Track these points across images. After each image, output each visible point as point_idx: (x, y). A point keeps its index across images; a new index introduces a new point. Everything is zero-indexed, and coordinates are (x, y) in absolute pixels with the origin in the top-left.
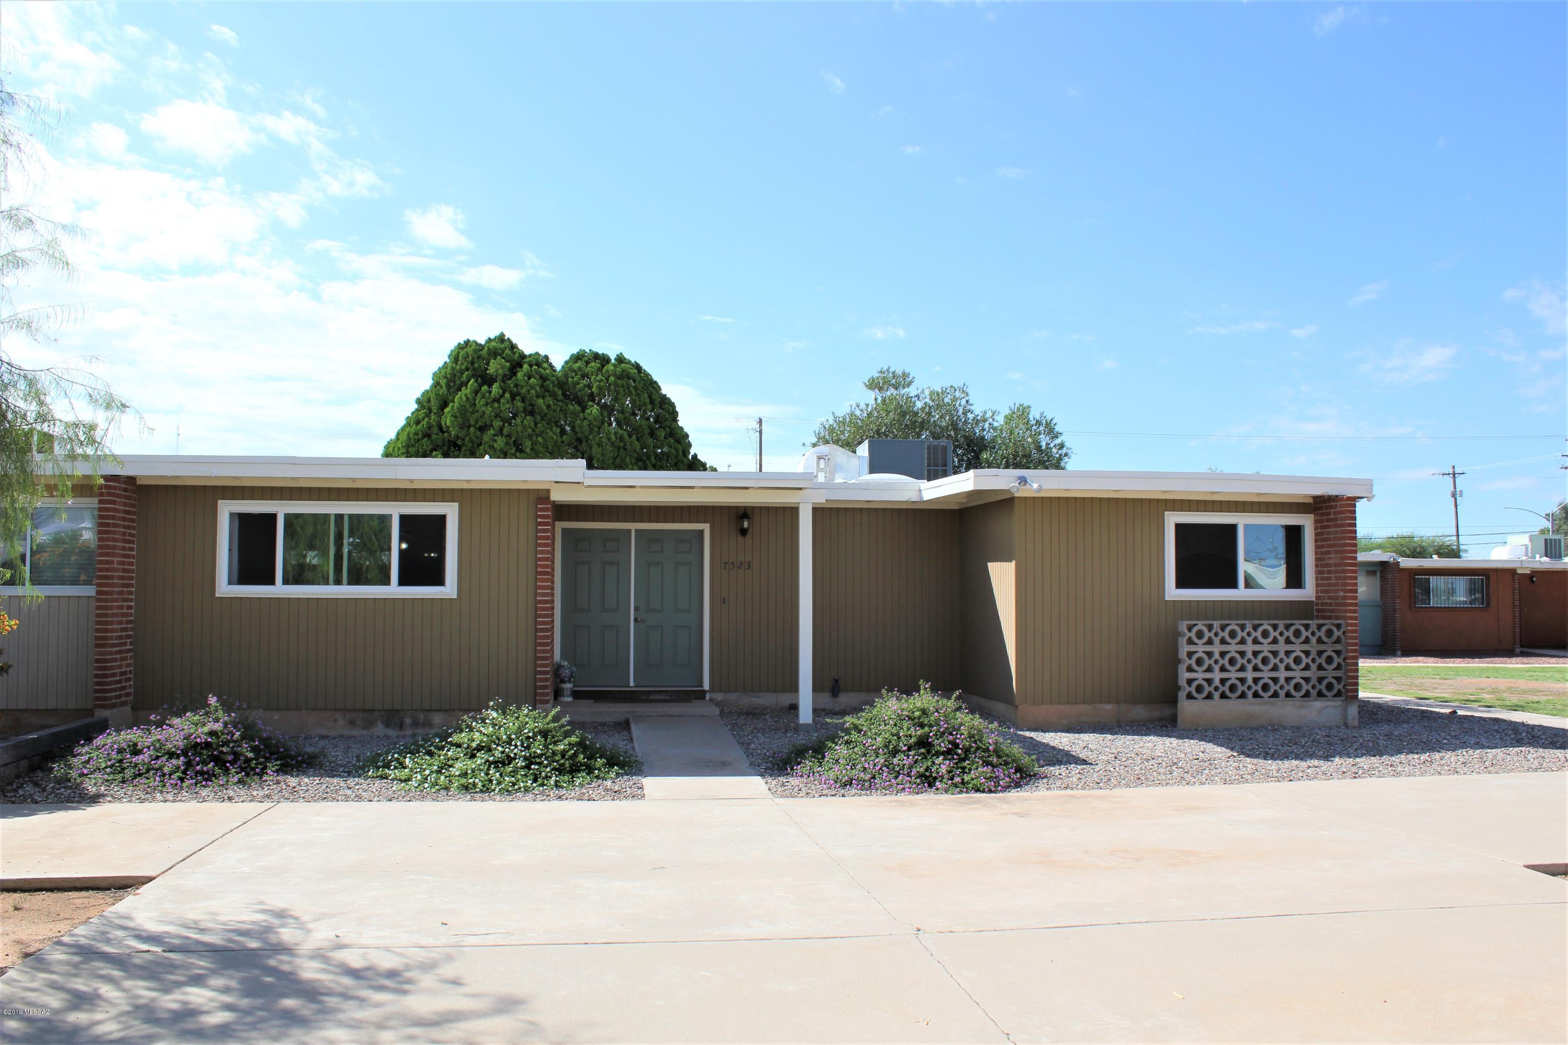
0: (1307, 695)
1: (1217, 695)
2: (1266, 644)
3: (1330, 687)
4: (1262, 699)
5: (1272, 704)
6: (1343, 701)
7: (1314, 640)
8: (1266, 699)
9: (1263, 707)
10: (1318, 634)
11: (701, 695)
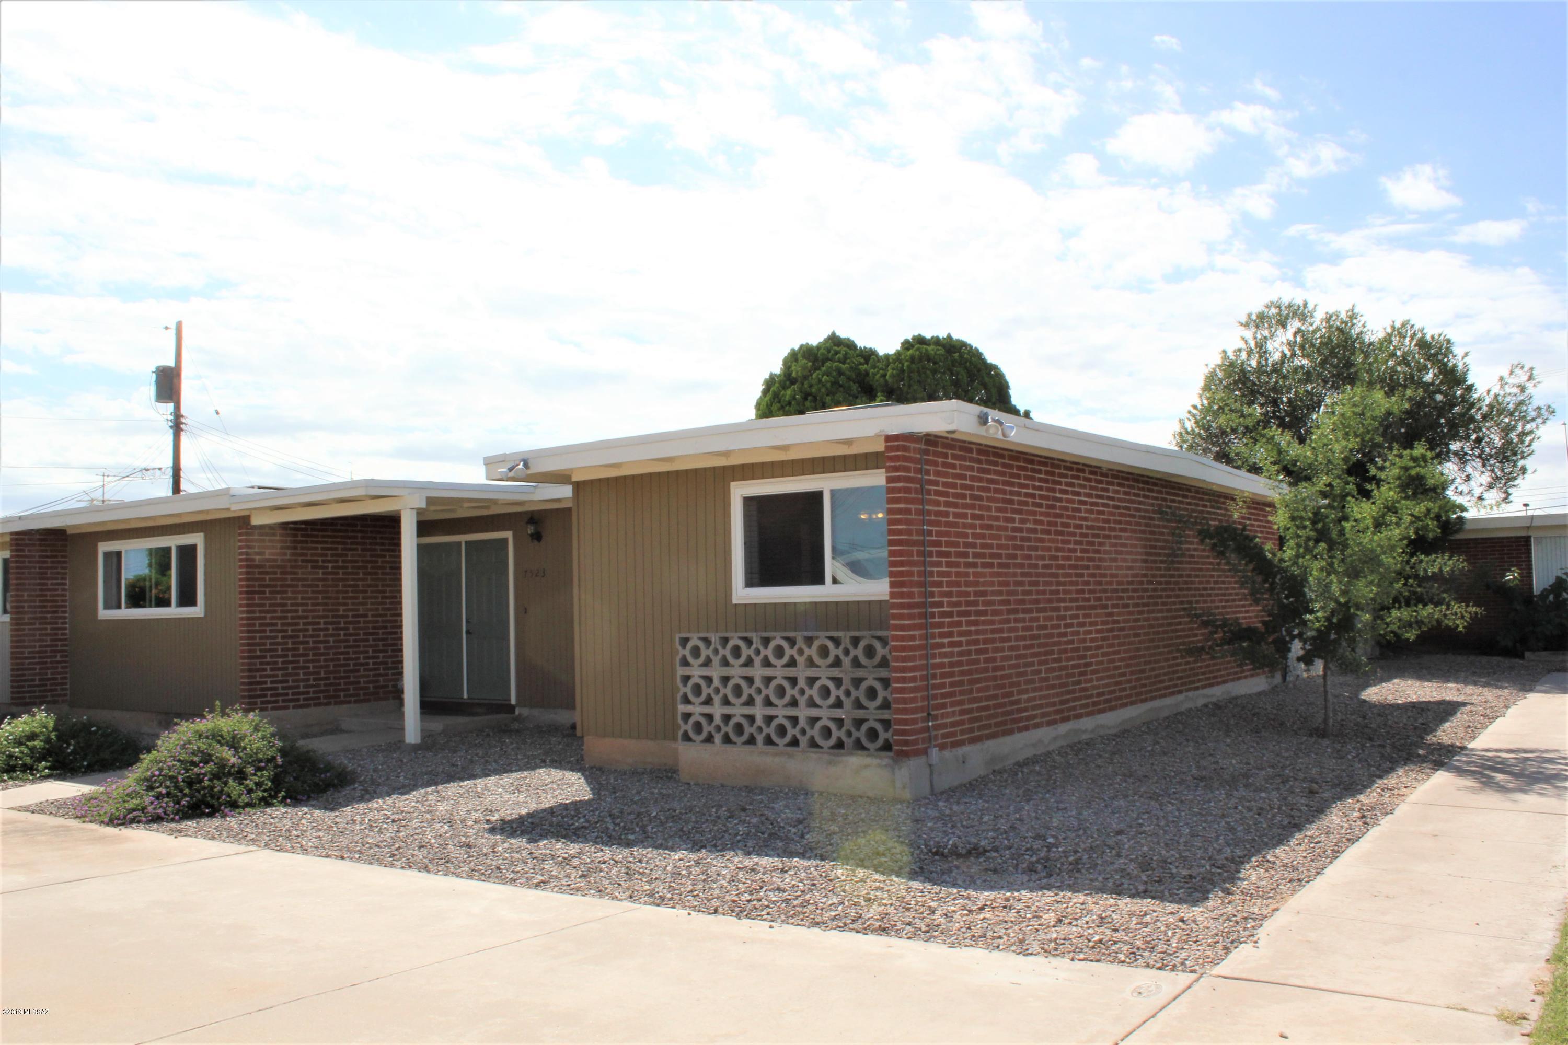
0: (840, 745)
1: (718, 738)
2: (779, 668)
3: (873, 734)
4: (775, 747)
5: (790, 756)
6: (892, 758)
7: (847, 661)
8: (781, 748)
9: (777, 760)
10: (853, 652)
11: (510, 709)
